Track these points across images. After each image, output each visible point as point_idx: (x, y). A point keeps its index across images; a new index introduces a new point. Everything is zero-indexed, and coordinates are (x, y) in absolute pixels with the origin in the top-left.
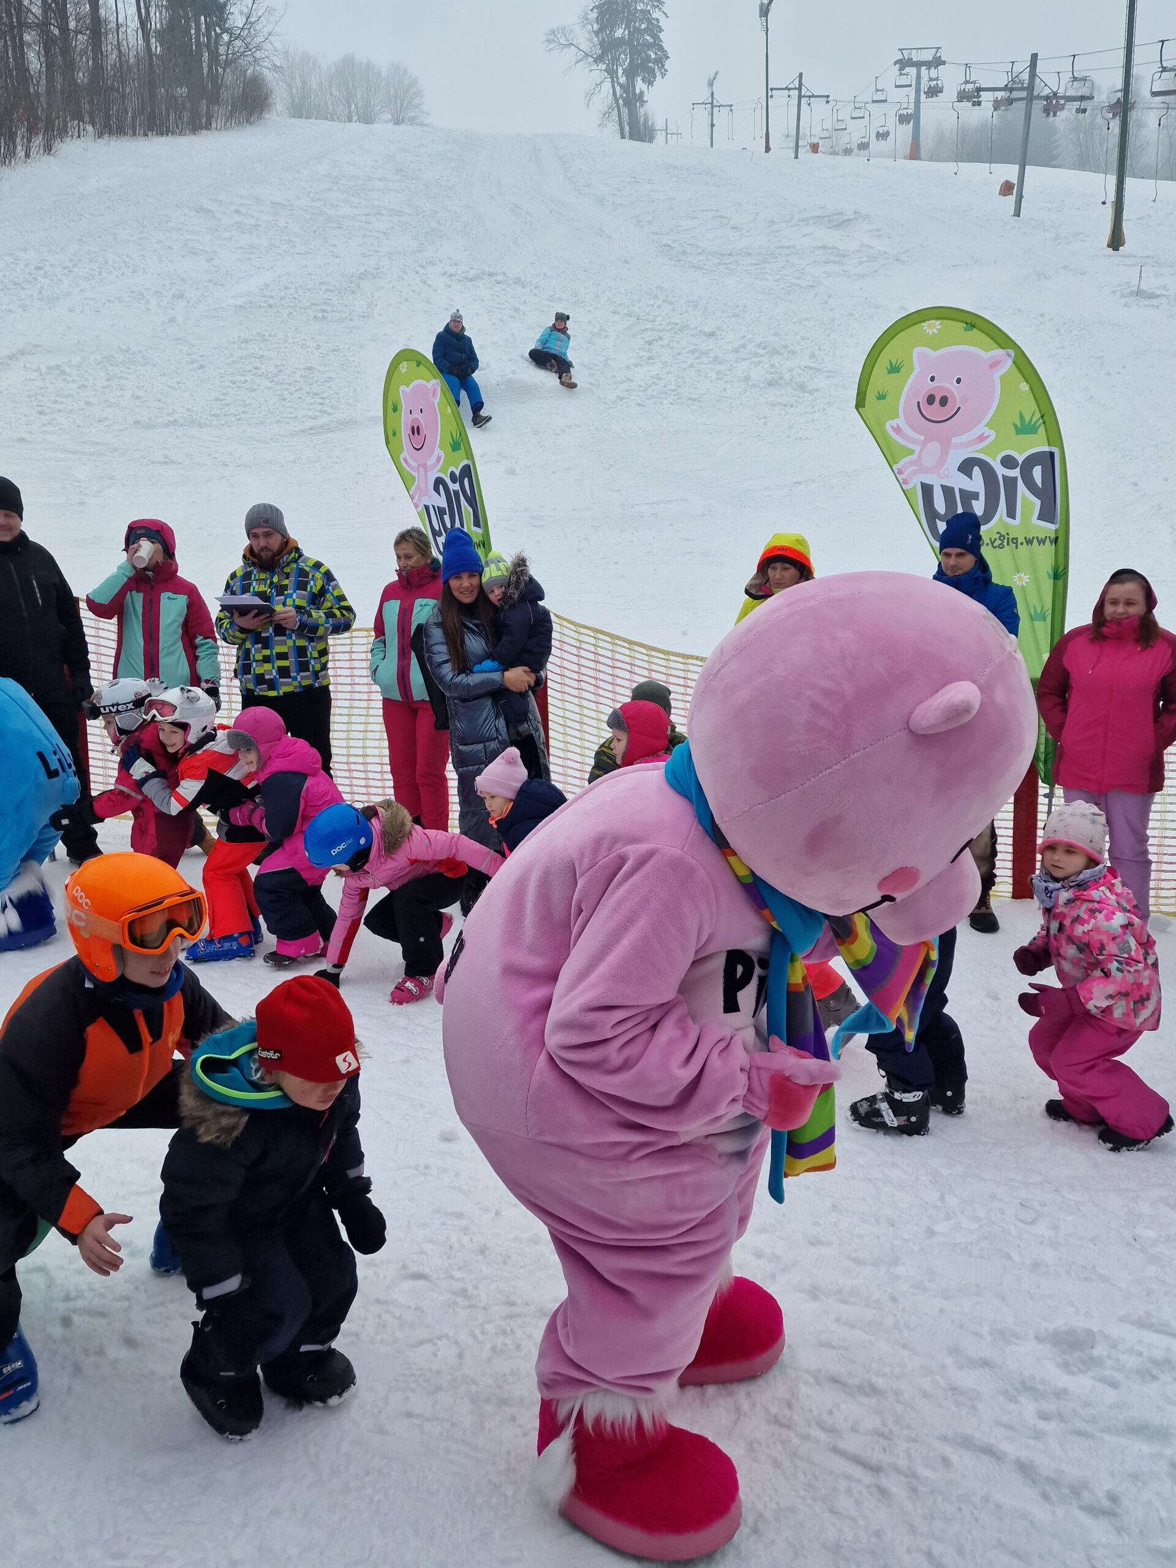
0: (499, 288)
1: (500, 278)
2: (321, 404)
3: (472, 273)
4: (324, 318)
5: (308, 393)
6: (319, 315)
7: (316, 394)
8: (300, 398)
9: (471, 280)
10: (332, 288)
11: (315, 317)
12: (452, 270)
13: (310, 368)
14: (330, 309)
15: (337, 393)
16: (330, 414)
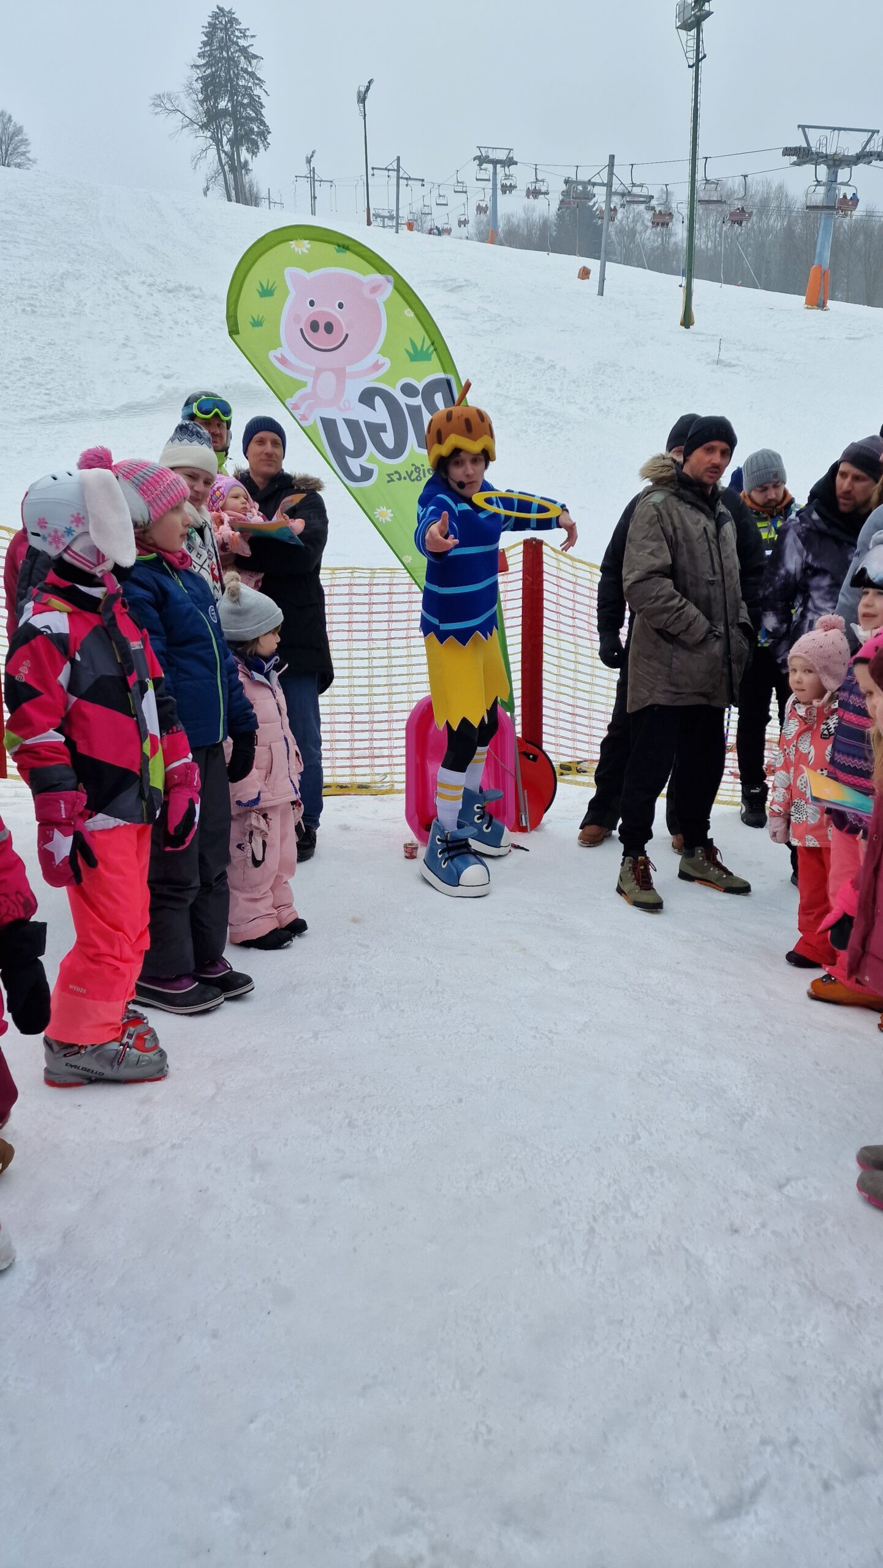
0: (198, 301)
1: (197, 292)
2: (46, 394)
3: (170, 286)
4: (33, 312)
5: (31, 383)
6: (28, 309)
7: (41, 385)
8: (24, 387)
9: (170, 291)
10: (35, 284)
11: (24, 310)
12: (150, 280)
13: (29, 359)
14: (38, 304)
15: (63, 386)
16: (59, 405)
